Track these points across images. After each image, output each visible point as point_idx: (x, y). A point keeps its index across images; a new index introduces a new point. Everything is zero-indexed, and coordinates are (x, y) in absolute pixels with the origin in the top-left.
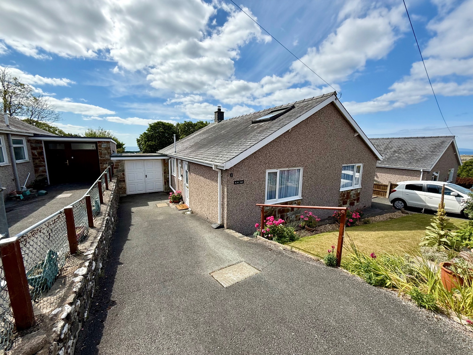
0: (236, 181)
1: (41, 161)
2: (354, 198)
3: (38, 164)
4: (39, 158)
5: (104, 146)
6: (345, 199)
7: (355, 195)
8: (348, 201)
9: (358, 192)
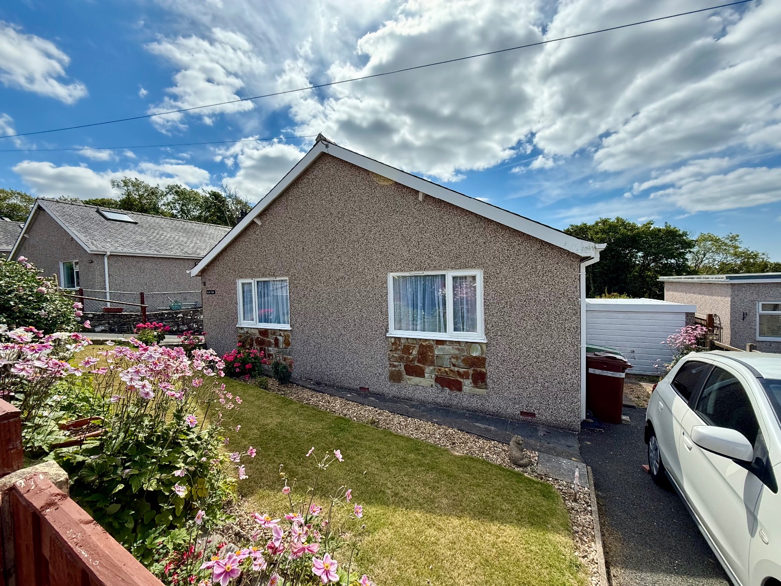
2: (456, 369)
6: (413, 360)
7: (460, 361)
8: (428, 369)
9: (474, 355)
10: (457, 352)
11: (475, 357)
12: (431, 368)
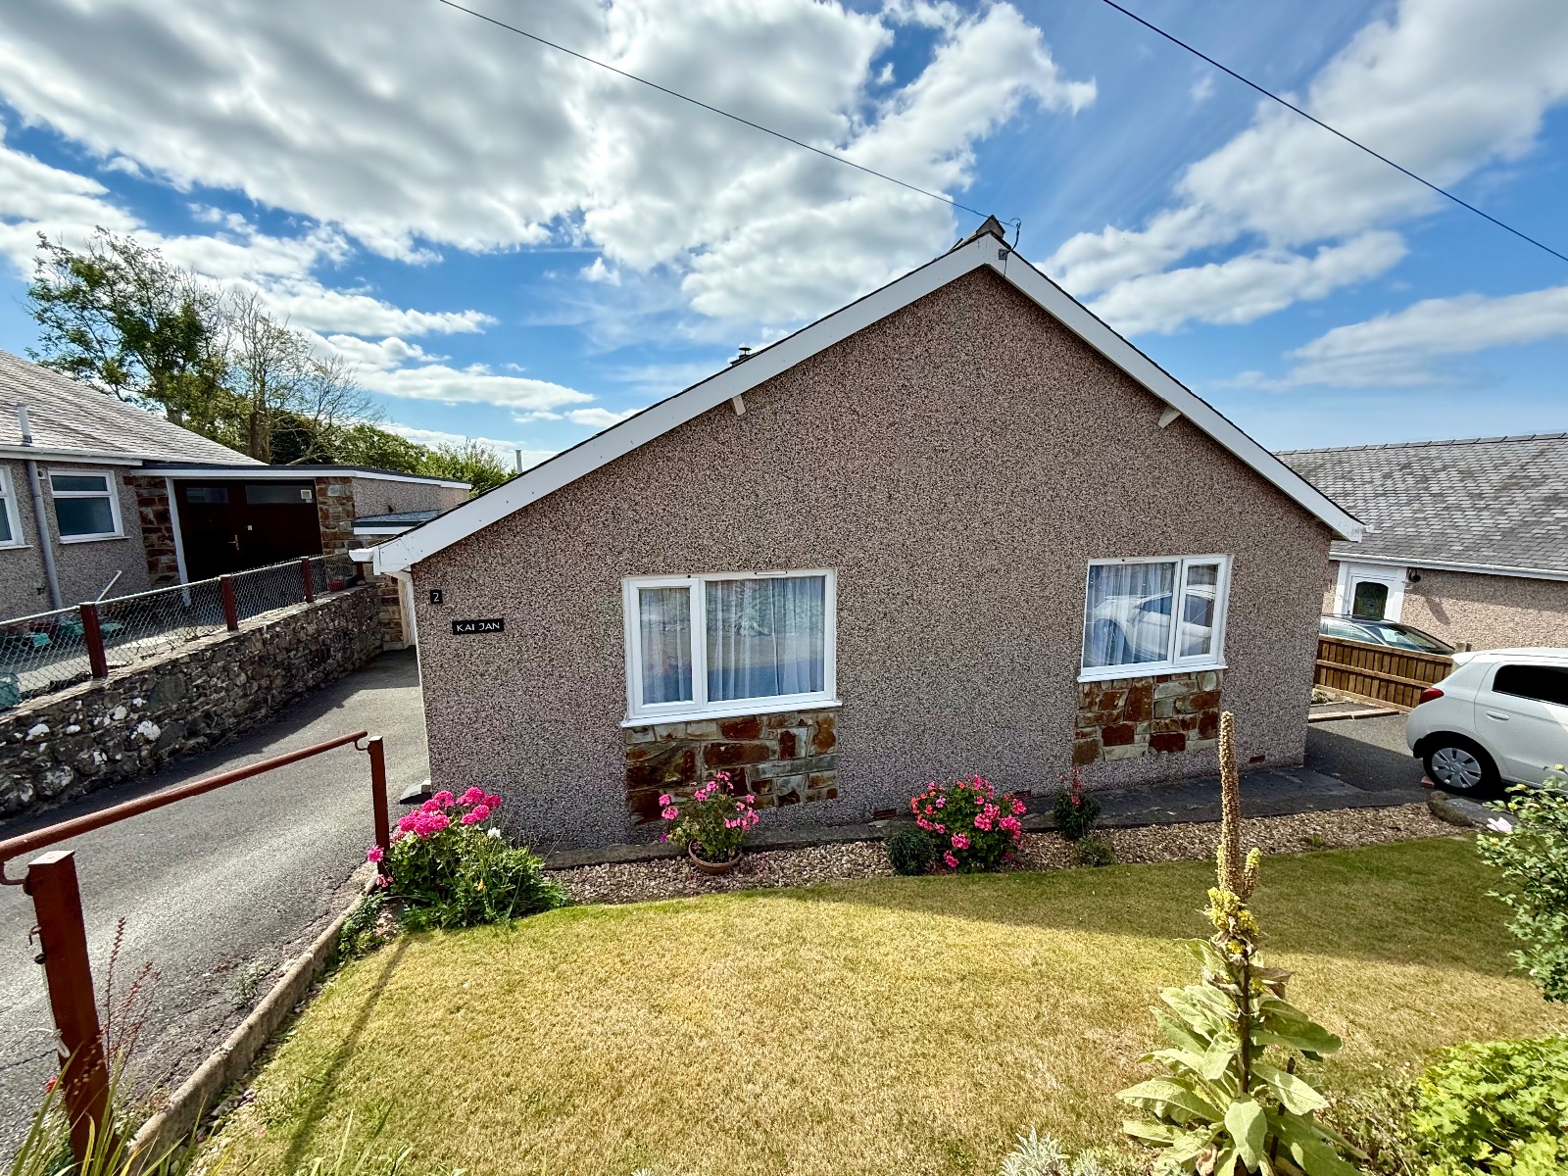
0: (459, 623)
1: (163, 538)
2: (1181, 717)
3: (156, 547)
4: (160, 530)
5: (333, 491)
6: (1118, 717)
7: (1187, 702)
8: (1141, 726)
9: (1207, 690)
10: (1185, 689)
11: (1209, 693)
12: (1145, 724)
